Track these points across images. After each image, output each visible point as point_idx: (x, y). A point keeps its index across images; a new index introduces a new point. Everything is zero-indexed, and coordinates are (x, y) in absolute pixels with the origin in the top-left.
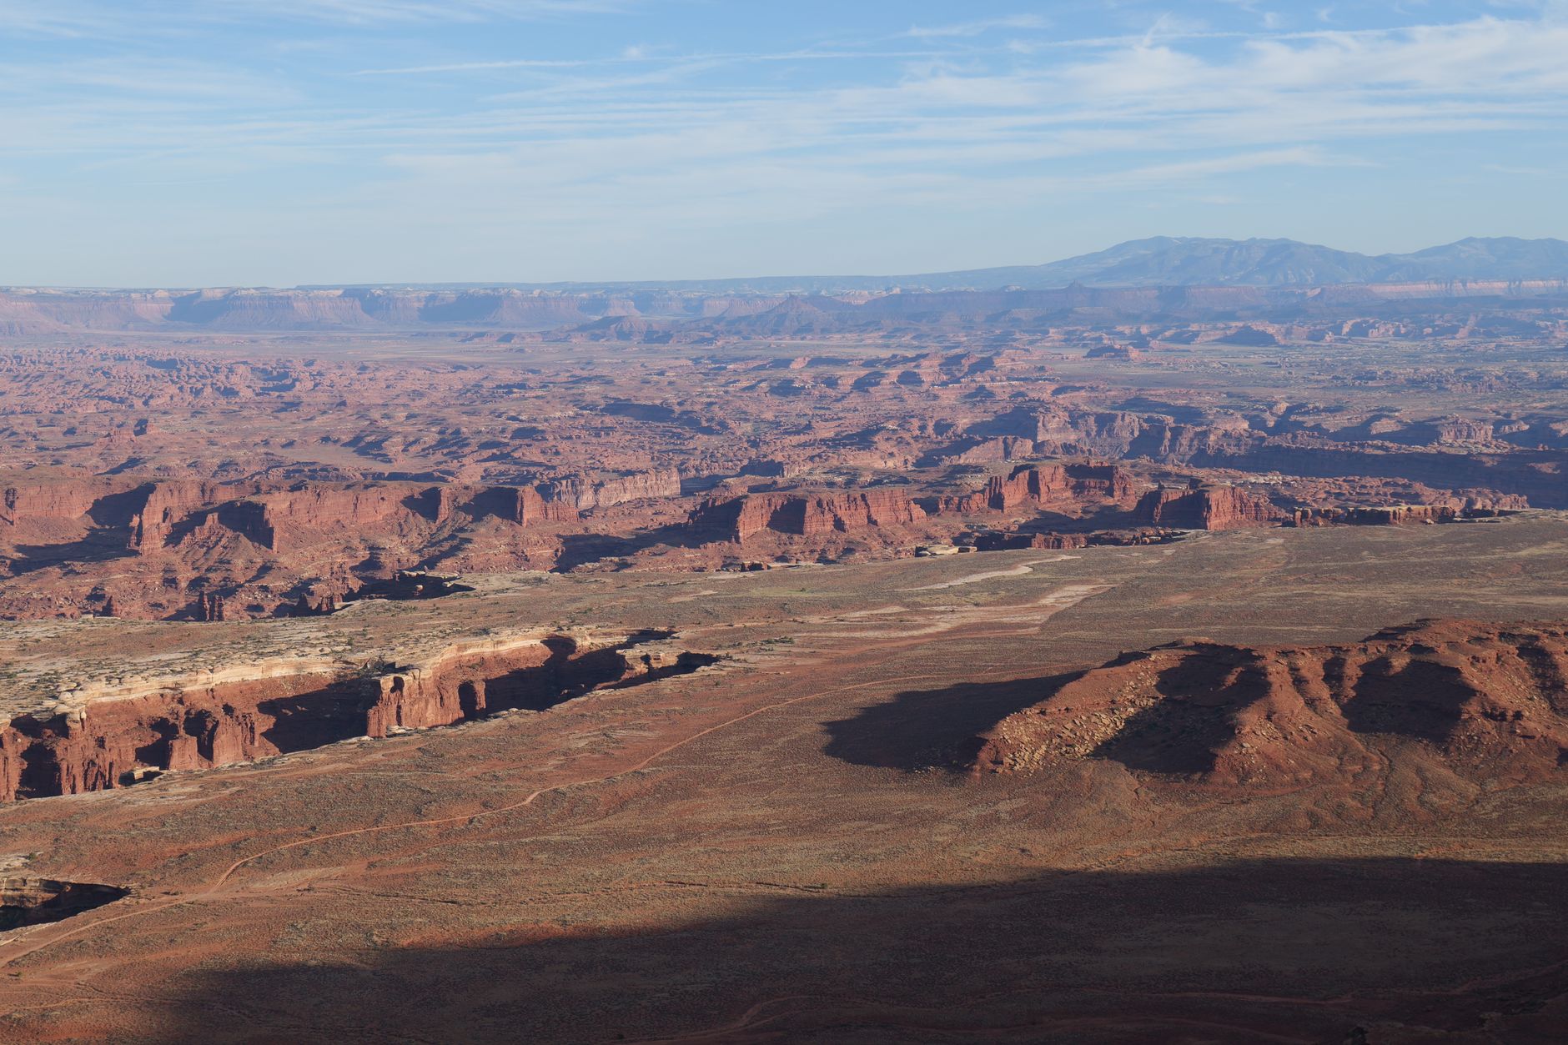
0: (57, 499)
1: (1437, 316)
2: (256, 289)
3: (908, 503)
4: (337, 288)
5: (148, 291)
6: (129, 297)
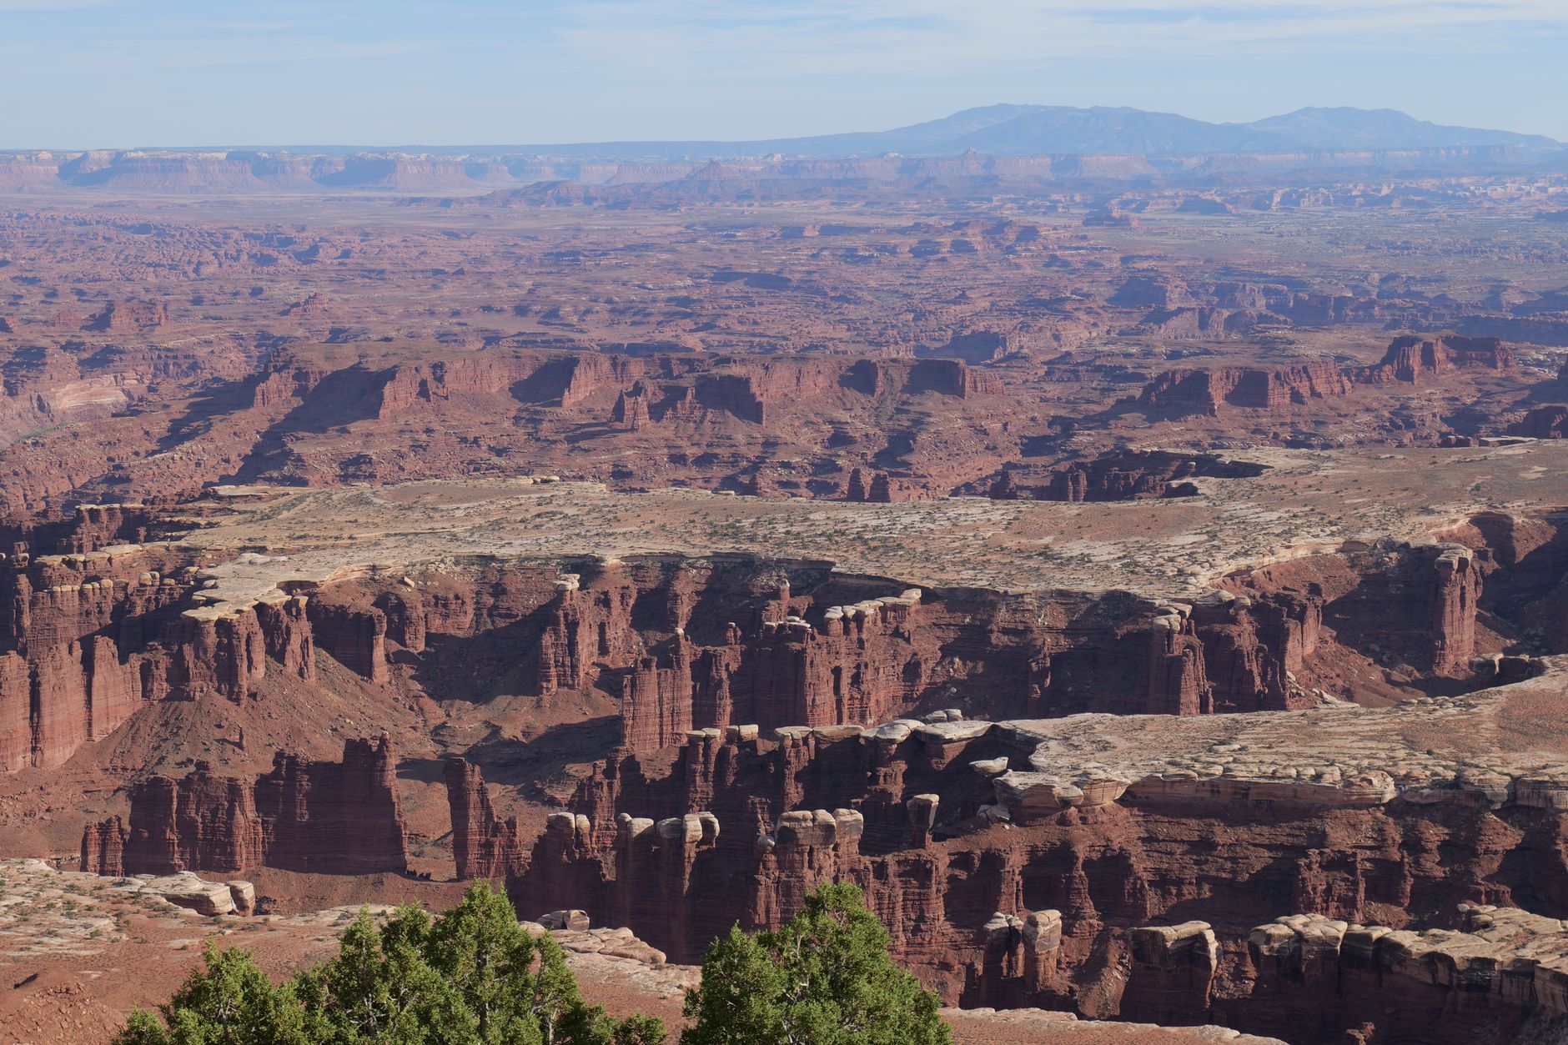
0: (479, 373)
1: (1351, 186)
2: (144, 150)
3: (1339, 375)
4: (219, 150)
5: (30, 151)
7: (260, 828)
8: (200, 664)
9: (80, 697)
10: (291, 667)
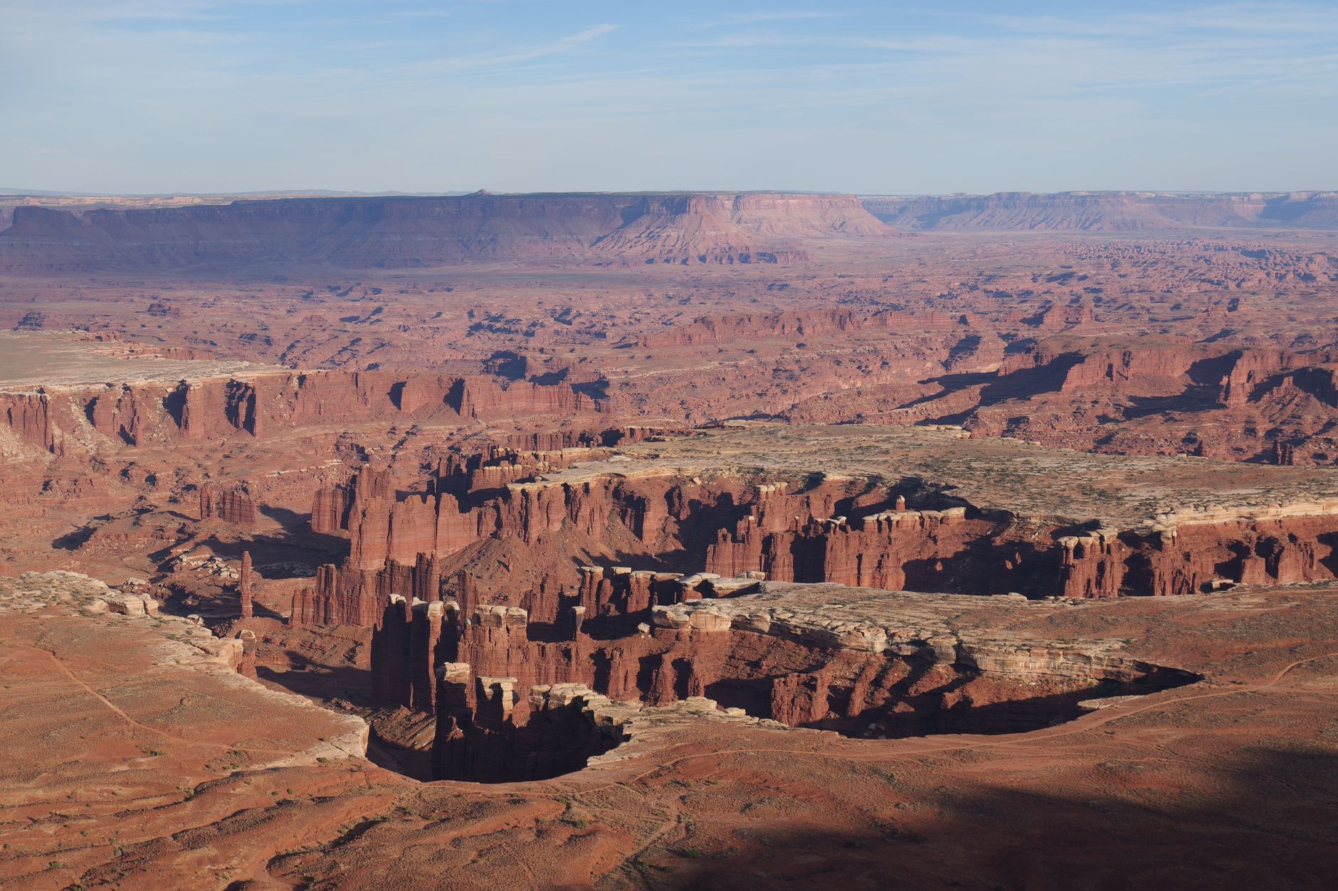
0: (1163, 361)
5: (1245, 194)
6: (1230, 199)
7: (376, 603)
8: (510, 517)
9: (431, 530)
10: (581, 526)
